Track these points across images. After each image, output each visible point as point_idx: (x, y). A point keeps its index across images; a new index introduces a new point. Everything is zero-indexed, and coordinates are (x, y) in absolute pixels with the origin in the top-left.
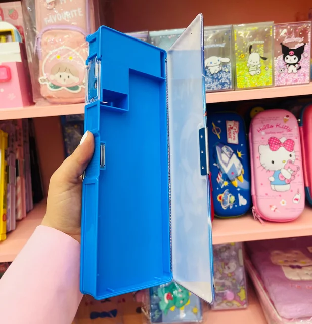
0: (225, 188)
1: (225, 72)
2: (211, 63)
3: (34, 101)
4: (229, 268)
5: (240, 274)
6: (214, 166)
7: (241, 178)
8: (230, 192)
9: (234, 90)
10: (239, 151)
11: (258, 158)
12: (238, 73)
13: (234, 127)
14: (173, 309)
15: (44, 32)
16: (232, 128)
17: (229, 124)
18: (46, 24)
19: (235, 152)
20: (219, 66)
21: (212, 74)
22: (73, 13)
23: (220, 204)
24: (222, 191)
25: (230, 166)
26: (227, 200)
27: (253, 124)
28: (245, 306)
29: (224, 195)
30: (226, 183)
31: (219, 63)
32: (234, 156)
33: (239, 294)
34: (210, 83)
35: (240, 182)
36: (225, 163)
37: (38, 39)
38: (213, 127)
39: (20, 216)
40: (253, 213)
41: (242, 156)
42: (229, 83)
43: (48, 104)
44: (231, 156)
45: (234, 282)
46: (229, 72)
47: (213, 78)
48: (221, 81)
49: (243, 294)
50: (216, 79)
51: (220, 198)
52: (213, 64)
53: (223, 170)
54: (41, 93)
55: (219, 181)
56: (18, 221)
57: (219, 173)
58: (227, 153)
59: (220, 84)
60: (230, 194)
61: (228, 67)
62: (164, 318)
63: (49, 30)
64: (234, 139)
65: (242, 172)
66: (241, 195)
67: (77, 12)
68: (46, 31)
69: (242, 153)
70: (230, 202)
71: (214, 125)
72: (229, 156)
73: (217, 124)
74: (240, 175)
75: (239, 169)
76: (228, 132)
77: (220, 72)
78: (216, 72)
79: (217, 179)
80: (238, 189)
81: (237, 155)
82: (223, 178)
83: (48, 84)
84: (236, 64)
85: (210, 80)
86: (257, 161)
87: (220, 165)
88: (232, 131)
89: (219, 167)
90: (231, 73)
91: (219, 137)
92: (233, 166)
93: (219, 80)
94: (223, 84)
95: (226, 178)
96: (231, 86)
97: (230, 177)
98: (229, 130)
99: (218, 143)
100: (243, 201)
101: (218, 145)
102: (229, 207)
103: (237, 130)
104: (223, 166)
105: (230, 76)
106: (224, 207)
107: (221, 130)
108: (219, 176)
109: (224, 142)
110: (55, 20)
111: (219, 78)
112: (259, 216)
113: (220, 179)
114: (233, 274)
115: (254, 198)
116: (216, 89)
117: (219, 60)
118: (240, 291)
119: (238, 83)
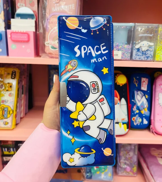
0: (137, 114)
1: (150, 51)
2: (143, 45)
3: (40, 55)
4: (129, 155)
5: (135, 159)
6: (132, 101)
7: (146, 109)
8: (139, 116)
9: (154, 61)
10: (147, 95)
11: (157, 100)
12: (157, 52)
13: (146, 81)
14: (98, 173)
15: (51, 16)
16: (144, 82)
17: (143, 79)
18: (53, 11)
19: (145, 95)
20: (147, 47)
21: (143, 51)
22: (70, 6)
23: (133, 122)
24: (135, 115)
25: (141, 102)
26: (137, 120)
27: (157, 81)
28: (135, 175)
29: (136, 117)
30: (137, 111)
31: (148, 45)
32: (144, 97)
33: (133, 169)
34: (141, 56)
35: (145, 112)
36: (138, 101)
37: (48, 19)
38: (134, 80)
39: (22, 116)
40: (151, 129)
41: (148, 98)
42: (151, 57)
43: (48, 57)
44: (142, 97)
45: (131, 162)
46: (152, 51)
47: (143, 53)
48: (147, 55)
49: (135, 169)
50: (144, 54)
51: (134, 119)
52: (144, 46)
53: (137, 104)
54: (45, 51)
55: (134, 110)
56: (21, 118)
57: (134, 105)
58: (141, 95)
59: (146, 57)
60: (139, 118)
61: (152, 48)
62: (93, 177)
63: (54, 15)
64: (145, 88)
65: (147, 106)
66: (145, 118)
67: (72, 6)
68: (53, 15)
69: (148, 96)
70: (139, 122)
71: (134, 79)
72: (141, 97)
73: (136, 79)
74: (146, 108)
75: (146, 104)
76: (142, 84)
77: (147, 50)
78: (145, 50)
79: (133, 109)
80: (144, 115)
81: (145, 97)
82: (137, 108)
83: (50, 46)
84: (157, 47)
85: (141, 54)
86: (156, 101)
87: (135, 101)
88: (144, 83)
89: (135, 102)
90: (153, 52)
91: (137, 86)
92: (143, 102)
93: (146, 55)
94: (148, 57)
95: (138, 108)
96: (152, 59)
97: (141, 109)
98: (143, 83)
99: (136, 89)
100: (146, 122)
101: (136, 90)
102: (137, 124)
103: (147, 83)
104: (137, 102)
105: (152, 53)
106: (135, 124)
107: (138, 82)
108: (134, 107)
109: (139, 89)
110: (59, 9)
111: (146, 54)
112: (154, 131)
113: (135, 109)
114: (131, 158)
115: (152, 121)
116: (143, 59)
117: (148, 44)
118: (133, 167)
119: (156, 58)
